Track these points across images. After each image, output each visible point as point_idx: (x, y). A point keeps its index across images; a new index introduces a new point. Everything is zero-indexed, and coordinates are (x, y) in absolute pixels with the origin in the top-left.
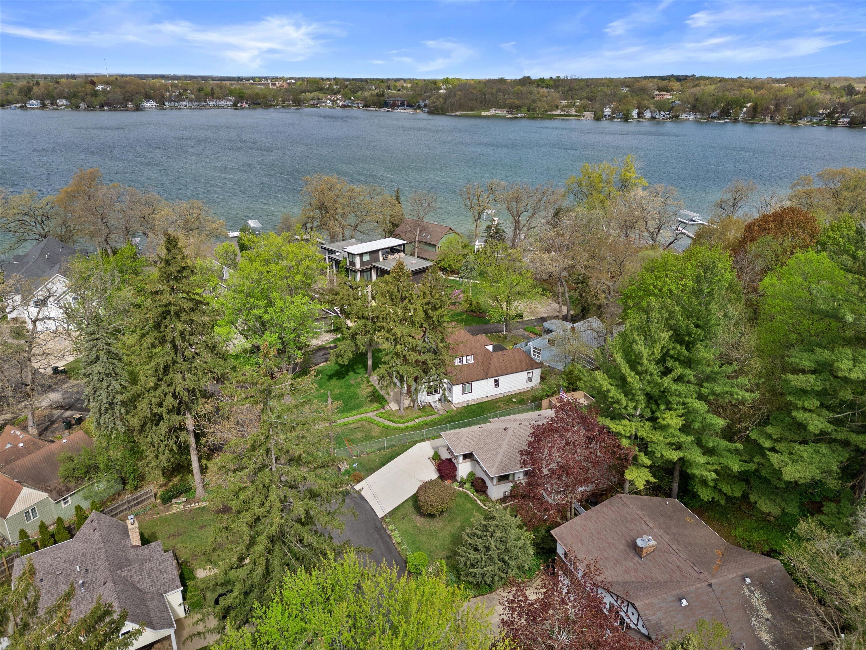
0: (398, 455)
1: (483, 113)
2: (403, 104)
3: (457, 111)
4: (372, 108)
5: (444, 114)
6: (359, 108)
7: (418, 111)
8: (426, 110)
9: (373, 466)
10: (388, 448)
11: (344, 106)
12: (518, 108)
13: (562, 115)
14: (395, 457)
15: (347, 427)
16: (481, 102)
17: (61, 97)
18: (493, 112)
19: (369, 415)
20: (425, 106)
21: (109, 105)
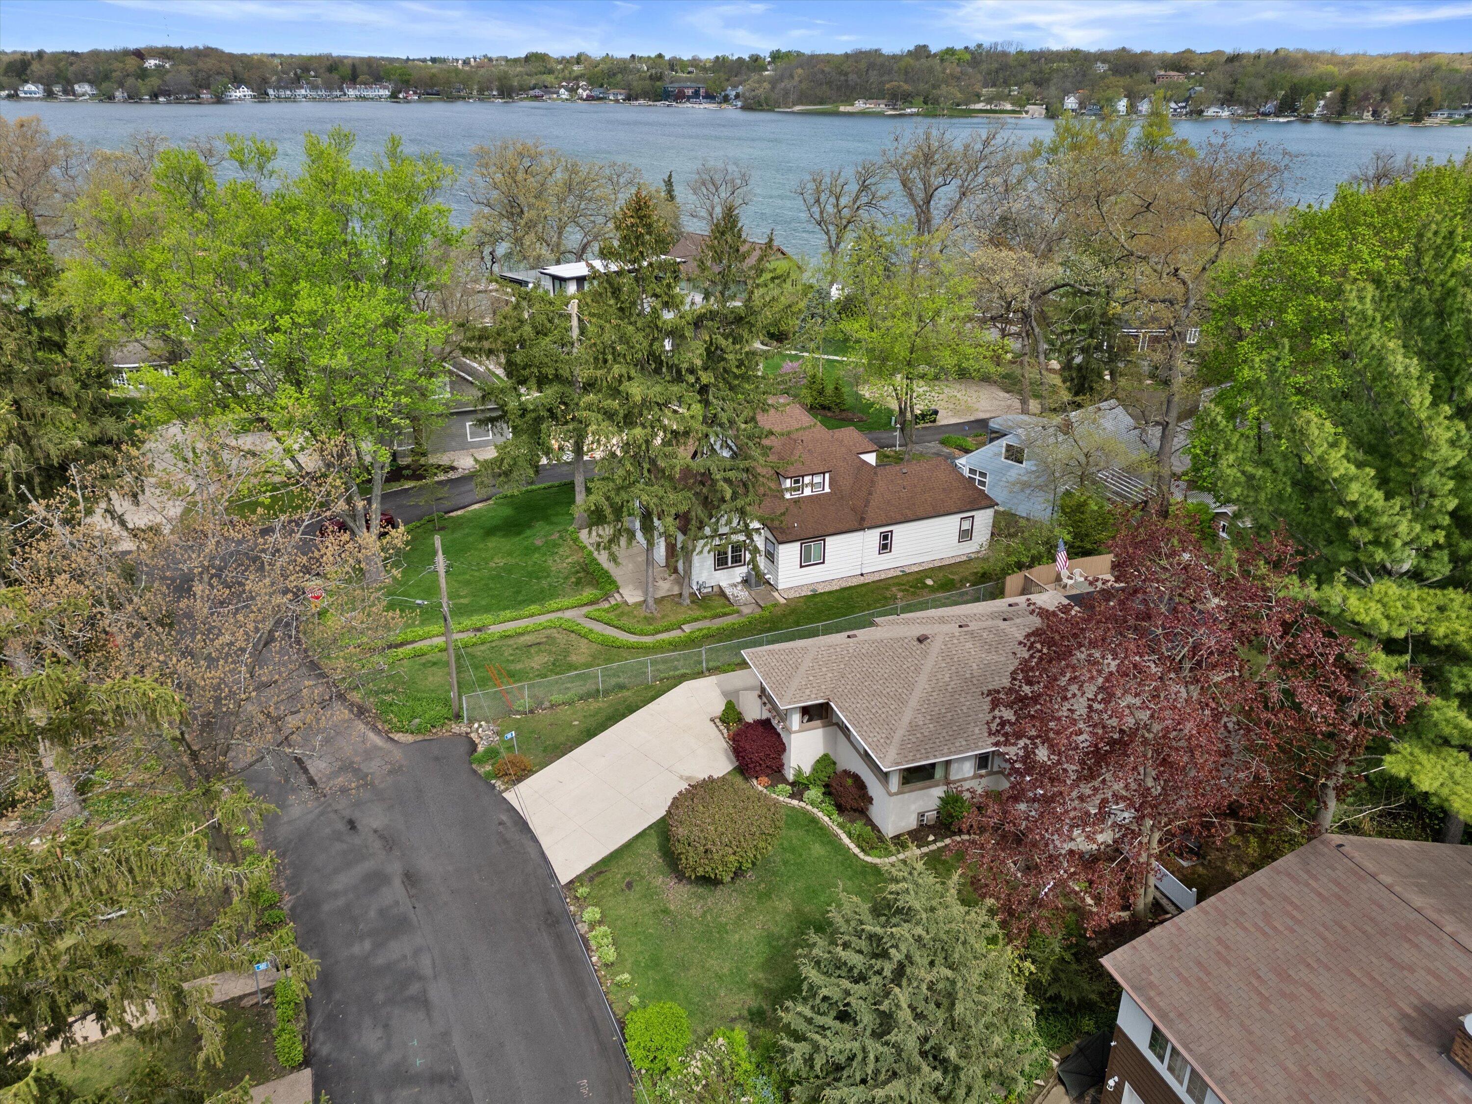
1: (842, 109)
2: (696, 94)
3: (794, 105)
4: (642, 102)
5: (771, 110)
6: (617, 101)
7: (724, 106)
8: (739, 104)
9: (562, 739)
10: (606, 693)
11: (589, 98)
12: (907, 98)
13: (986, 111)
14: (624, 716)
16: (839, 88)
17: (83, 78)
18: (860, 105)
19: (568, 614)
20: (737, 96)
21: (167, 93)
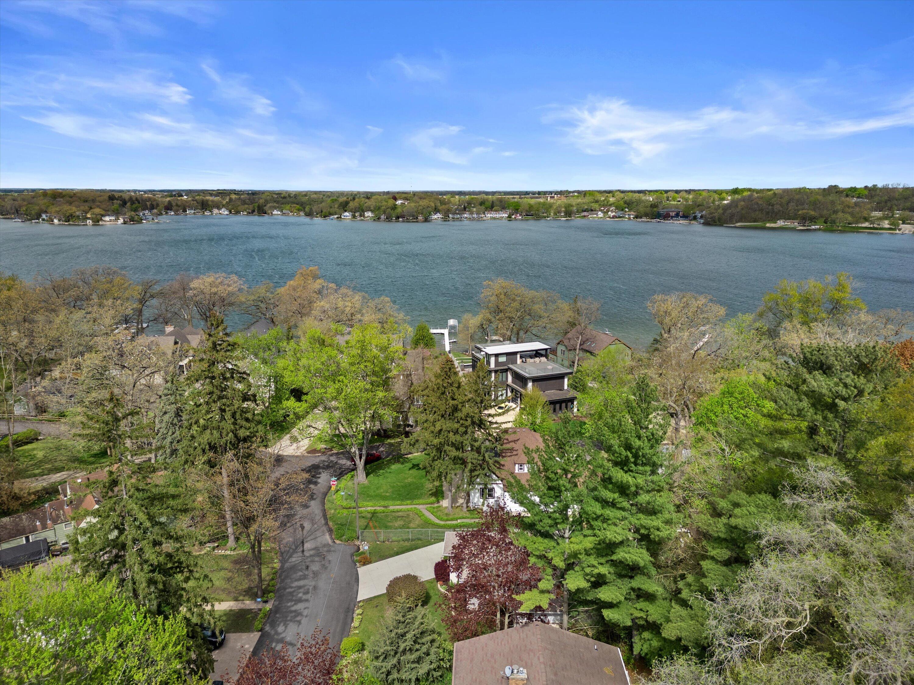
0: (416, 548)
1: (768, 225)
2: (677, 215)
3: (737, 222)
4: (644, 219)
5: (721, 225)
6: (629, 218)
7: (693, 222)
8: (702, 221)
9: (387, 554)
10: (412, 540)
11: (614, 217)
12: (813, 220)
13: (870, 228)
14: (412, 550)
15: (394, 514)
16: (768, 213)
18: (780, 223)
19: (420, 507)
20: (702, 217)
21: (403, 217)
